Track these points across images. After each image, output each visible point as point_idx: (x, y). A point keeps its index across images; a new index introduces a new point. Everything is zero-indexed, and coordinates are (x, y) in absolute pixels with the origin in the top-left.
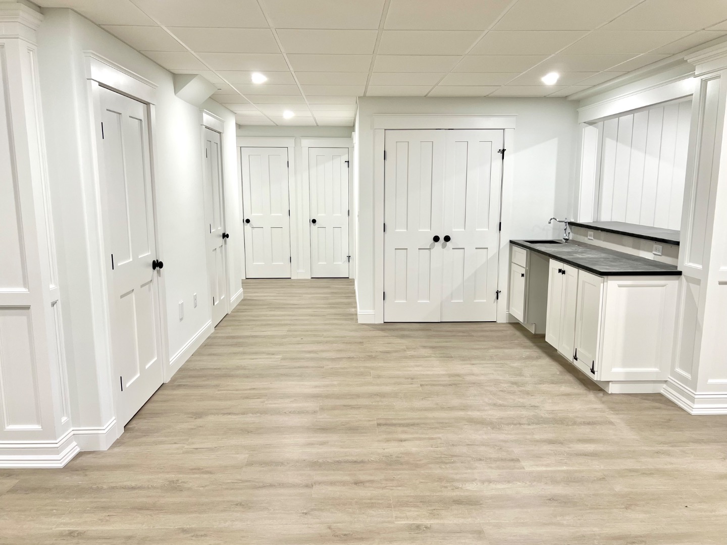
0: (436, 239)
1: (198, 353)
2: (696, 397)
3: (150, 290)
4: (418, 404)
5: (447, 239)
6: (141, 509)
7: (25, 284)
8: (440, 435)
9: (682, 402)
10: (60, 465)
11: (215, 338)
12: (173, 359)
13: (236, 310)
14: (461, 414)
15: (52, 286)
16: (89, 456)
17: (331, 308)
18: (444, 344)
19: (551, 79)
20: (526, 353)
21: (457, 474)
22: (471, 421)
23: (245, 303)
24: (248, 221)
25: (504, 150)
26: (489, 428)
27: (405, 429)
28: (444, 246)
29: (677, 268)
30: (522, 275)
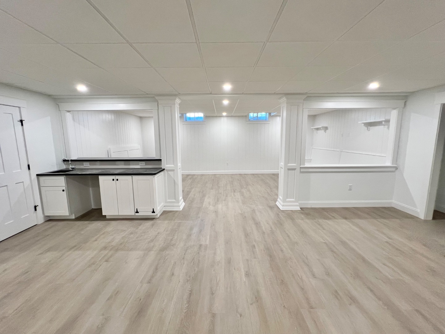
25: (22, 121)
29: (161, 168)
30: (63, 191)
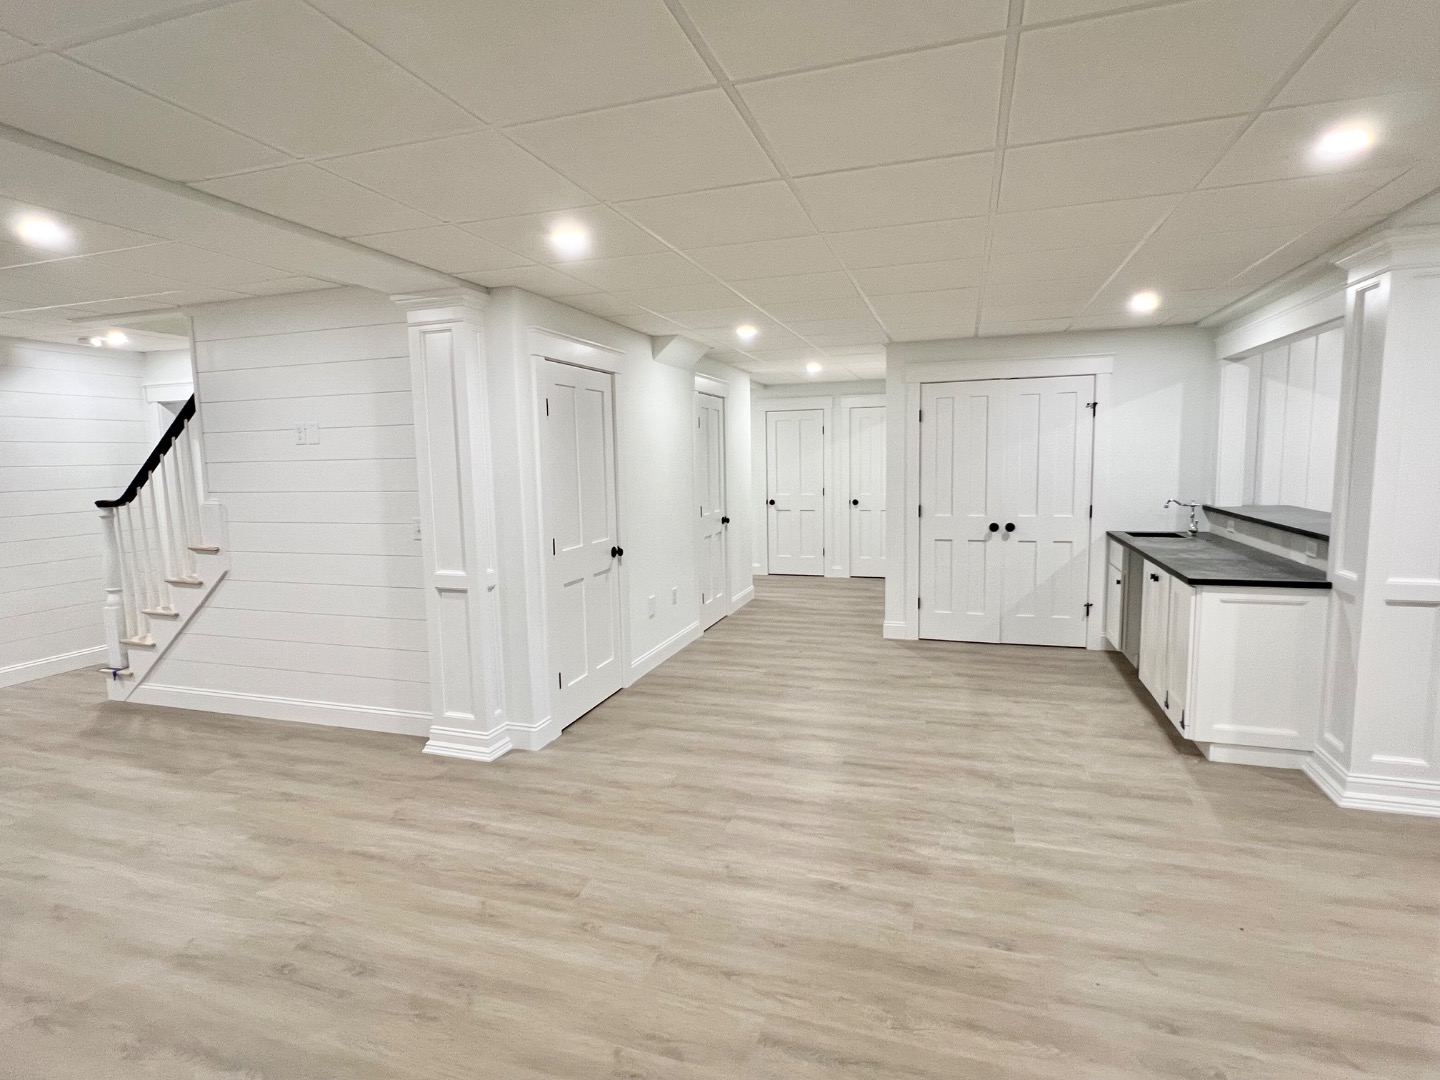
0: (994, 527)
1: (674, 659)
2: (1349, 779)
3: (607, 578)
4: (909, 744)
5: (1010, 527)
6: (545, 814)
7: (464, 568)
8: (918, 785)
9: (1328, 786)
10: (489, 759)
11: (702, 643)
12: (635, 663)
13: (739, 612)
14: (965, 763)
15: (490, 570)
16: (520, 754)
17: (858, 616)
18: (990, 673)
19: (1144, 303)
20: (1108, 693)
21: (917, 833)
22: (973, 773)
23: (754, 604)
24: (772, 502)
25: (1095, 404)
26: (993, 785)
27: (877, 772)
28: (1005, 538)
29: (1324, 574)
30: (1118, 582)
